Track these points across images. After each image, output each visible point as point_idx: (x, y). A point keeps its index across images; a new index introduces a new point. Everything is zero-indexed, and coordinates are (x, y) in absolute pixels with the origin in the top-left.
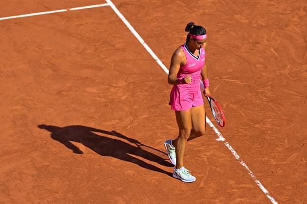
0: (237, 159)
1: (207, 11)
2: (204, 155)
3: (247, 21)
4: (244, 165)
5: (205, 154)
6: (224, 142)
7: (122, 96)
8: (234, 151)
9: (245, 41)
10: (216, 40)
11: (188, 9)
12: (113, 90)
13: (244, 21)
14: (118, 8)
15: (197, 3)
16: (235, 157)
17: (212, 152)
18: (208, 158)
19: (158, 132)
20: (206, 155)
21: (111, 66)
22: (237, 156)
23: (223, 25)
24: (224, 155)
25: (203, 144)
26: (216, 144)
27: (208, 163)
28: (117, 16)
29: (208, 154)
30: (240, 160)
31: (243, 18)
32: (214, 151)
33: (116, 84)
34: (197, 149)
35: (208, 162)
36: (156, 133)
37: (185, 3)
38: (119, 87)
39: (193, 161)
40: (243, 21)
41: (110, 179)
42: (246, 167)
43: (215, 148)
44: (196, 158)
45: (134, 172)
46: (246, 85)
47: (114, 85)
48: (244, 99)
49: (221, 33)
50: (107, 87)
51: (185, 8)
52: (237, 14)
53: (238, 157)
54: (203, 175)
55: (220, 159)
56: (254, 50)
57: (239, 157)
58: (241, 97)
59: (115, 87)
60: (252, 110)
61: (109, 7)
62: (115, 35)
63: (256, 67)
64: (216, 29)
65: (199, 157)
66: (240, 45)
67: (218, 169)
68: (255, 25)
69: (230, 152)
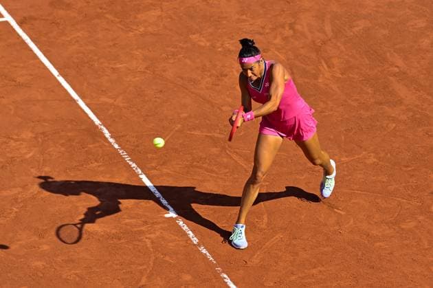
0: (195, 243)
1: (150, 29)
2: (147, 238)
3: (208, 44)
4: (204, 251)
5: (148, 236)
6: (176, 219)
7: (26, 153)
8: (190, 232)
9: (206, 73)
10: (164, 71)
11: (122, 27)
12: (13, 144)
13: (204, 43)
14: (20, 24)
15: (135, 18)
16: (191, 241)
17: (158, 233)
18: (152, 242)
19: (79, 204)
20: (149, 238)
21: (11, 110)
22: (195, 238)
23: (173, 49)
24: (177, 238)
25: (146, 223)
26: (164, 222)
27: (151, 250)
28: (19, 37)
29: (152, 236)
30: (199, 245)
31: (203, 39)
32: (161, 233)
33: (17, 135)
34: (136, 229)
35: (152, 248)
36: (77, 207)
37: (118, 18)
38: (23, 140)
39: (130, 247)
40: (202, 44)
41: (9, 275)
42: (208, 254)
43: (162, 228)
44: (135, 243)
45: (45, 264)
46: (206, 136)
47: (15, 137)
48: (205, 156)
49: (172, 61)
50: (5, 140)
51: (119, 25)
52: (194, 34)
53: (195, 240)
54: (145, 267)
55: (170, 244)
56: (218, 85)
57: (197, 241)
58: (201, 154)
59: (16, 140)
60: (217, 173)
61: (7, 23)
62: (16, 64)
63: (222, 110)
64: (164, 55)
65: (139, 241)
66: (200, 79)
67: (167, 258)
68: (220, 49)
69: (185, 234)
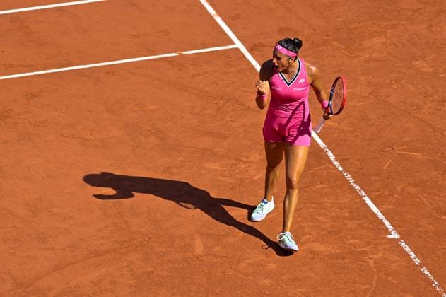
0: (417, 264)
1: (374, 55)
2: (370, 258)
3: (431, 70)
4: (426, 272)
5: (371, 256)
6: (398, 240)
7: (255, 175)
8: (412, 254)
9: (428, 98)
10: (387, 96)
11: (348, 54)
12: (242, 166)
13: (427, 69)
14: (250, 50)
15: (360, 44)
16: (413, 262)
17: (381, 254)
18: (375, 263)
19: (304, 225)
20: (372, 259)
21: (240, 133)
22: (417, 259)
23: (396, 75)
24: (398, 258)
25: (369, 243)
26: (386, 243)
27: (375, 270)
28: (249, 63)
29: (375, 256)
30: (421, 265)
31: (426, 65)
32: (384, 253)
33: (246, 157)
34: (359, 250)
35: (376, 268)
36: (303, 227)
37: (343, 45)
38: (252, 162)
39: (354, 267)
40: (425, 70)
41: (239, 292)
42: (430, 275)
43: (384, 249)
44: (359, 262)
45: (271, 281)
46: (429, 160)
47: (244, 159)
48: (426, 179)
49: (395, 86)
50: (234, 161)
51: (344, 51)
52: (417, 60)
53: (417, 261)
54: (368, 286)
55: (392, 264)
56: (440, 110)
57: (419, 261)
58: (423, 177)
59: (245, 162)
60: (439, 197)
61: (237, 49)
62: (245, 89)
63: (443, 135)
64: (388, 81)
65: (362, 261)
66: (422, 104)
67: (390, 278)
68: (442, 76)
69: (408, 256)
